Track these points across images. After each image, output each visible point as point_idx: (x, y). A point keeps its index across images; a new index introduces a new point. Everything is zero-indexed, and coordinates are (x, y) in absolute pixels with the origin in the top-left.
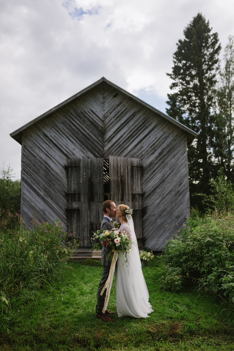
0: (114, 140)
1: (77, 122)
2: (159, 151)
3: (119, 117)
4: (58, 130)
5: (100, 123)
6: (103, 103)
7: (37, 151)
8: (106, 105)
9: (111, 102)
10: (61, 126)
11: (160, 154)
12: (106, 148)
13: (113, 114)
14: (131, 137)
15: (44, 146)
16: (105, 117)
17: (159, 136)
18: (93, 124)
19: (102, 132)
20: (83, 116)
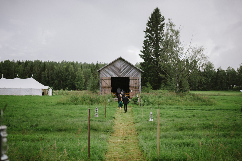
0: (123, 72)
1: (114, 68)
2: (134, 75)
3: (124, 66)
4: (109, 69)
5: (119, 68)
6: (120, 63)
7: (103, 75)
8: (121, 63)
9: (122, 63)
10: (109, 68)
11: (134, 76)
12: (121, 74)
13: (123, 66)
14: (127, 72)
15: (105, 73)
16: (121, 66)
17: (134, 71)
18: (118, 68)
19: (120, 70)
20: (115, 66)
